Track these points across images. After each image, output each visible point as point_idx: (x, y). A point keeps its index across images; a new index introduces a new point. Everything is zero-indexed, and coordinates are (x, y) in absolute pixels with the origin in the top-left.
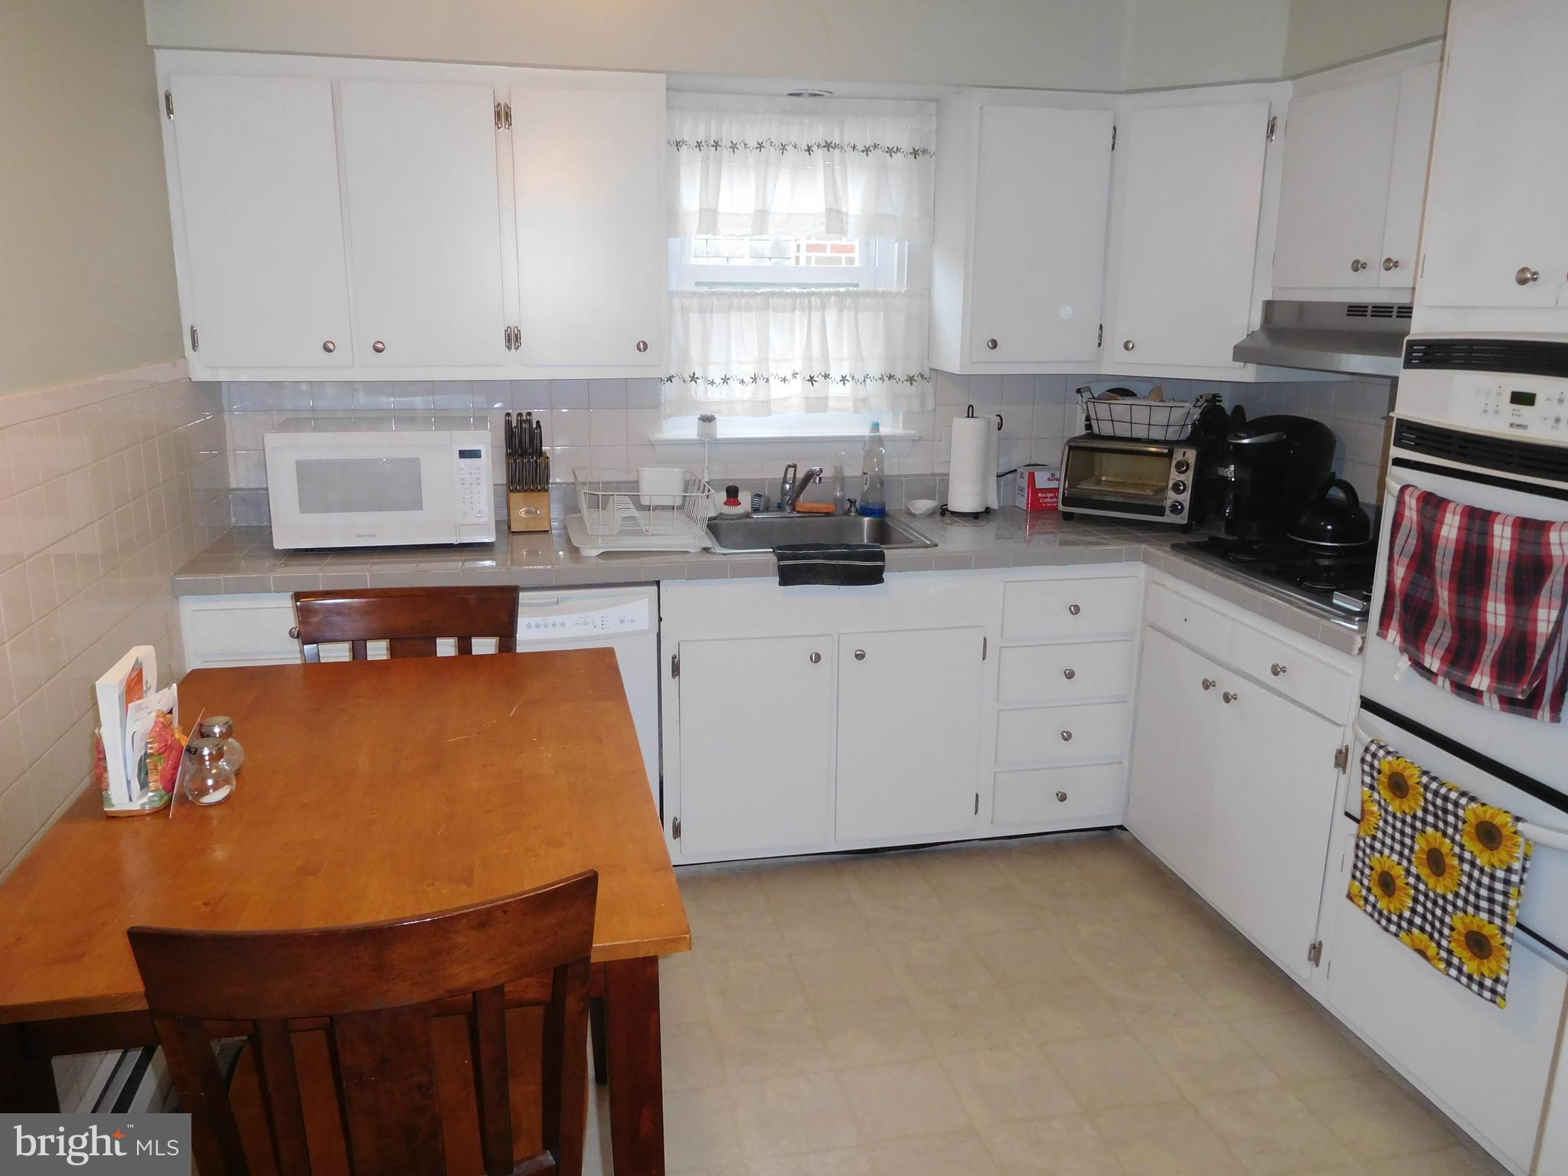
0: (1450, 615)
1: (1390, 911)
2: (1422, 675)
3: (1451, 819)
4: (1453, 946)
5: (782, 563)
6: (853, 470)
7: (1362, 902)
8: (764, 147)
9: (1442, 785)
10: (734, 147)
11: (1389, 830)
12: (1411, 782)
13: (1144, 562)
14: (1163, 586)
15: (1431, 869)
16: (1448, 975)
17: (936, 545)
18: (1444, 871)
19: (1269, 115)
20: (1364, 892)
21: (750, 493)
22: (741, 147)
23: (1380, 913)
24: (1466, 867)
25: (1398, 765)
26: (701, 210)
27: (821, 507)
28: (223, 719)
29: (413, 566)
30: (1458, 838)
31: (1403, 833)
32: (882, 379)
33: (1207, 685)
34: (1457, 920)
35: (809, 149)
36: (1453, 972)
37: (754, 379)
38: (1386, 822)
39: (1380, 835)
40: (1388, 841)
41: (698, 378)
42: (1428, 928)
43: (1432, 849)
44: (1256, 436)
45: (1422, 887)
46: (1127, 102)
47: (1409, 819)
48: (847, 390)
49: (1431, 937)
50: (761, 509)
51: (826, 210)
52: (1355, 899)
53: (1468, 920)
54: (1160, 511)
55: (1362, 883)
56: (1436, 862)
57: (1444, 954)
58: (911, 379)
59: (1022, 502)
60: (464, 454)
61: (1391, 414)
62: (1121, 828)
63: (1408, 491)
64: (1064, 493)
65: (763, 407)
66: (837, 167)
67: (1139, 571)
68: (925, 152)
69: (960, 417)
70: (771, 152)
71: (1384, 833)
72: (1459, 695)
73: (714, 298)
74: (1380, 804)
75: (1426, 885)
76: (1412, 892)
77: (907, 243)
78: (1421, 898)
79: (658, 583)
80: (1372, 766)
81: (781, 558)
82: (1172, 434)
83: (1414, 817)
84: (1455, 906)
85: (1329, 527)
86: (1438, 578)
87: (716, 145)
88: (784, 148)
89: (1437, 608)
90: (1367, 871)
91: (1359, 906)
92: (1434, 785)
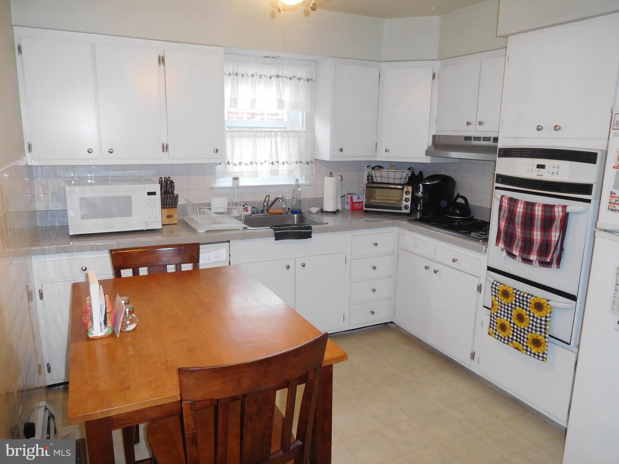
0: (521, 237)
1: (505, 337)
2: (511, 257)
3: (525, 303)
4: (528, 345)
5: (276, 232)
6: (288, 197)
7: (494, 335)
8: (254, 76)
9: (521, 292)
10: (243, 75)
11: (503, 309)
12: (510, 293)
13: (398, 226)
14: (405, 234)
15: (519, 320)
16: (527, 354)
17: (328, 223)
18: (524, 320)
19: (433, 72)
20: (494, 331)
21: (250, 207)
22: (246, 76)
23: (501, 338)
24: (531, 318)
25: (505, 288)
26: (231, 99)
27: (278, 211)
28: (126, 298)
29: (131, 239)
30: (528, 309)
31: (508, 310)
32: (297, 163)
33: (427, 268)
34: (529, 336)
35: (270, 77)
36: (528, 353)
37: (251, 163)
38: (501, 307)
39: (499, 311)
40: (503, 313)
41: (230, 163)
42: (518, 340)
43: (519, 314)
44: (431, 181)
45: (516, 327)
46: (384, 65)
47: (510, 305)
48: (285, 167)
49: (520, 343)
50: (255, 213)
51: (278, 100)
52: (491, 334)
53: (533, 335)
54: (400, 209)
55: (493, 328)
56: (520, 318)
57: (525, 348)
58: (308, 163)
59: (348, 207)
60: (149, 194)
61: (495, 172)
62: (392, 322)
63: (504, 197)
64: (365, 203)
65: (255, 174)
66: (281, 84)
67: (396, 229)
68: (311, 80)
69: (327, 176)
70: (256, 78)
71: (501, 310)
72: (524, 263)
73: (236, 132)
74: (498, 301)
75: (517, 326)
76: (512, 329)
77: (305, 113)
78: (516, 330)
79: (229, 242)
80: (495, 289)
81: (275, 230)
82: (402, 182)
83: (512, 304)
84: (528, 331)
85: (458, 212)
86: (516, 225)
87: (237, 74)
88: (261, 76)
89: (516, 235)
90: (495, 324)
91: (493, 336)
92: (518, 293)
